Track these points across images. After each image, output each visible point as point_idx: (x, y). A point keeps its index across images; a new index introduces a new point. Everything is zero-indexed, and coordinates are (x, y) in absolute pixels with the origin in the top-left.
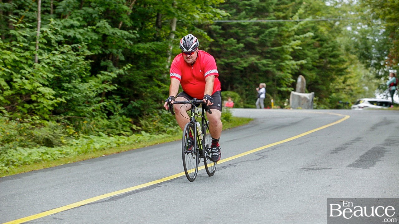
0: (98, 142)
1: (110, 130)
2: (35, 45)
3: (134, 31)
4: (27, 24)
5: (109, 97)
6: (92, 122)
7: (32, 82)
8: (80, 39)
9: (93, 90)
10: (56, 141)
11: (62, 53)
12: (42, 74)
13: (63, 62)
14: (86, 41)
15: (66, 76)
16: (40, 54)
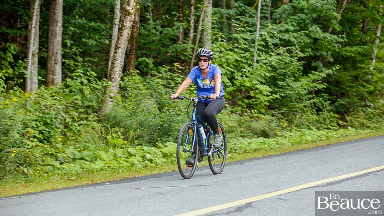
0: (309, 135)
1: (319, 125)
2: (254, 47)
3: (343, 36)
4: (248, 28)
5: (318, 95)
6: (303, 117)
7: (251, 79)
8: (294, 42)
9: (304, 88)
10: (271, 133)
11: (278, 54)
12: (260, 73)
13: (278, 62)
14: (300, 44)
15: (281, 75)
16: (259, 55)
